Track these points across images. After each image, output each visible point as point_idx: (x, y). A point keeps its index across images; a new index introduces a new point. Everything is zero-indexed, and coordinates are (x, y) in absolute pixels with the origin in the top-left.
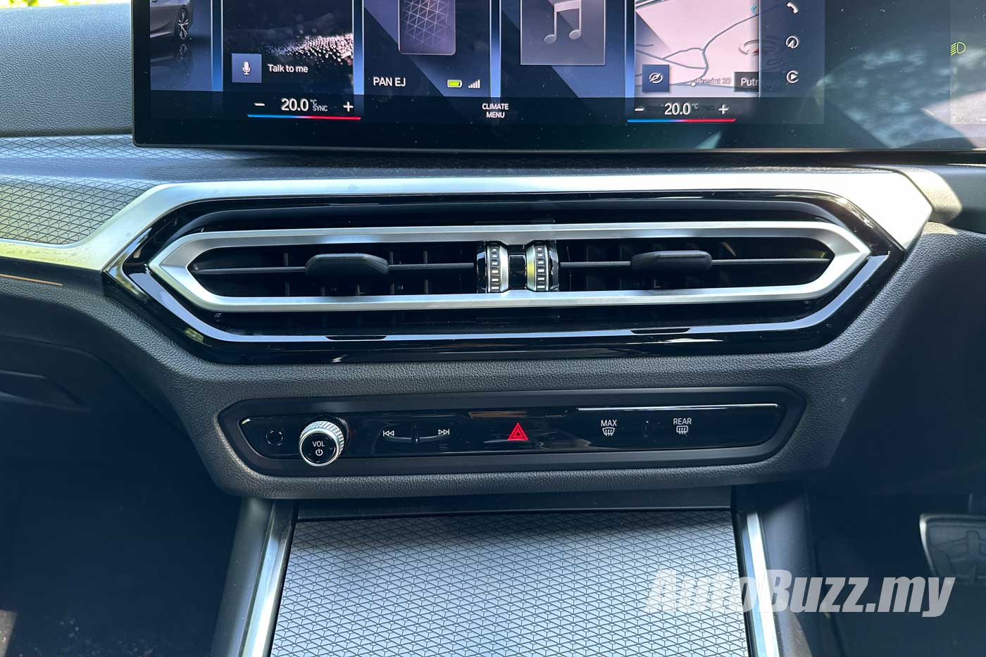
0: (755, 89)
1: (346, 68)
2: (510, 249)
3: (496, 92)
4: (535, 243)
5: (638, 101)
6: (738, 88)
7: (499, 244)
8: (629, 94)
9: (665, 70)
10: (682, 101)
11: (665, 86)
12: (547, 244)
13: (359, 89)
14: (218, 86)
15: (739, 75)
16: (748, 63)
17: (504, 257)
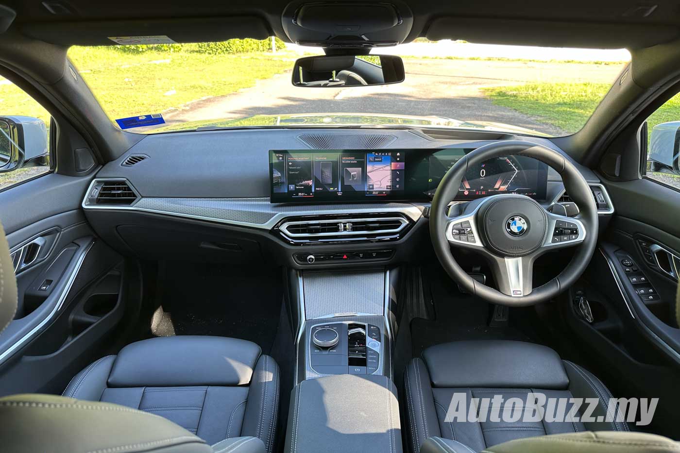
0: (390, 189)
1: (311, 187)
2: (343, 223)
3: (340, 190)
4: (348, 222)
5: (368, 191)
6: (387, 189)
7: (341, 223)
8: (366, 190)
9: (373, 185)
10: (376, 191)
11: (373, 189)
12: (351, 222)
13: (313, 191)
14: (286, 191)
15: (387, 186)
16: (389, 184)
17: (342, 225)
